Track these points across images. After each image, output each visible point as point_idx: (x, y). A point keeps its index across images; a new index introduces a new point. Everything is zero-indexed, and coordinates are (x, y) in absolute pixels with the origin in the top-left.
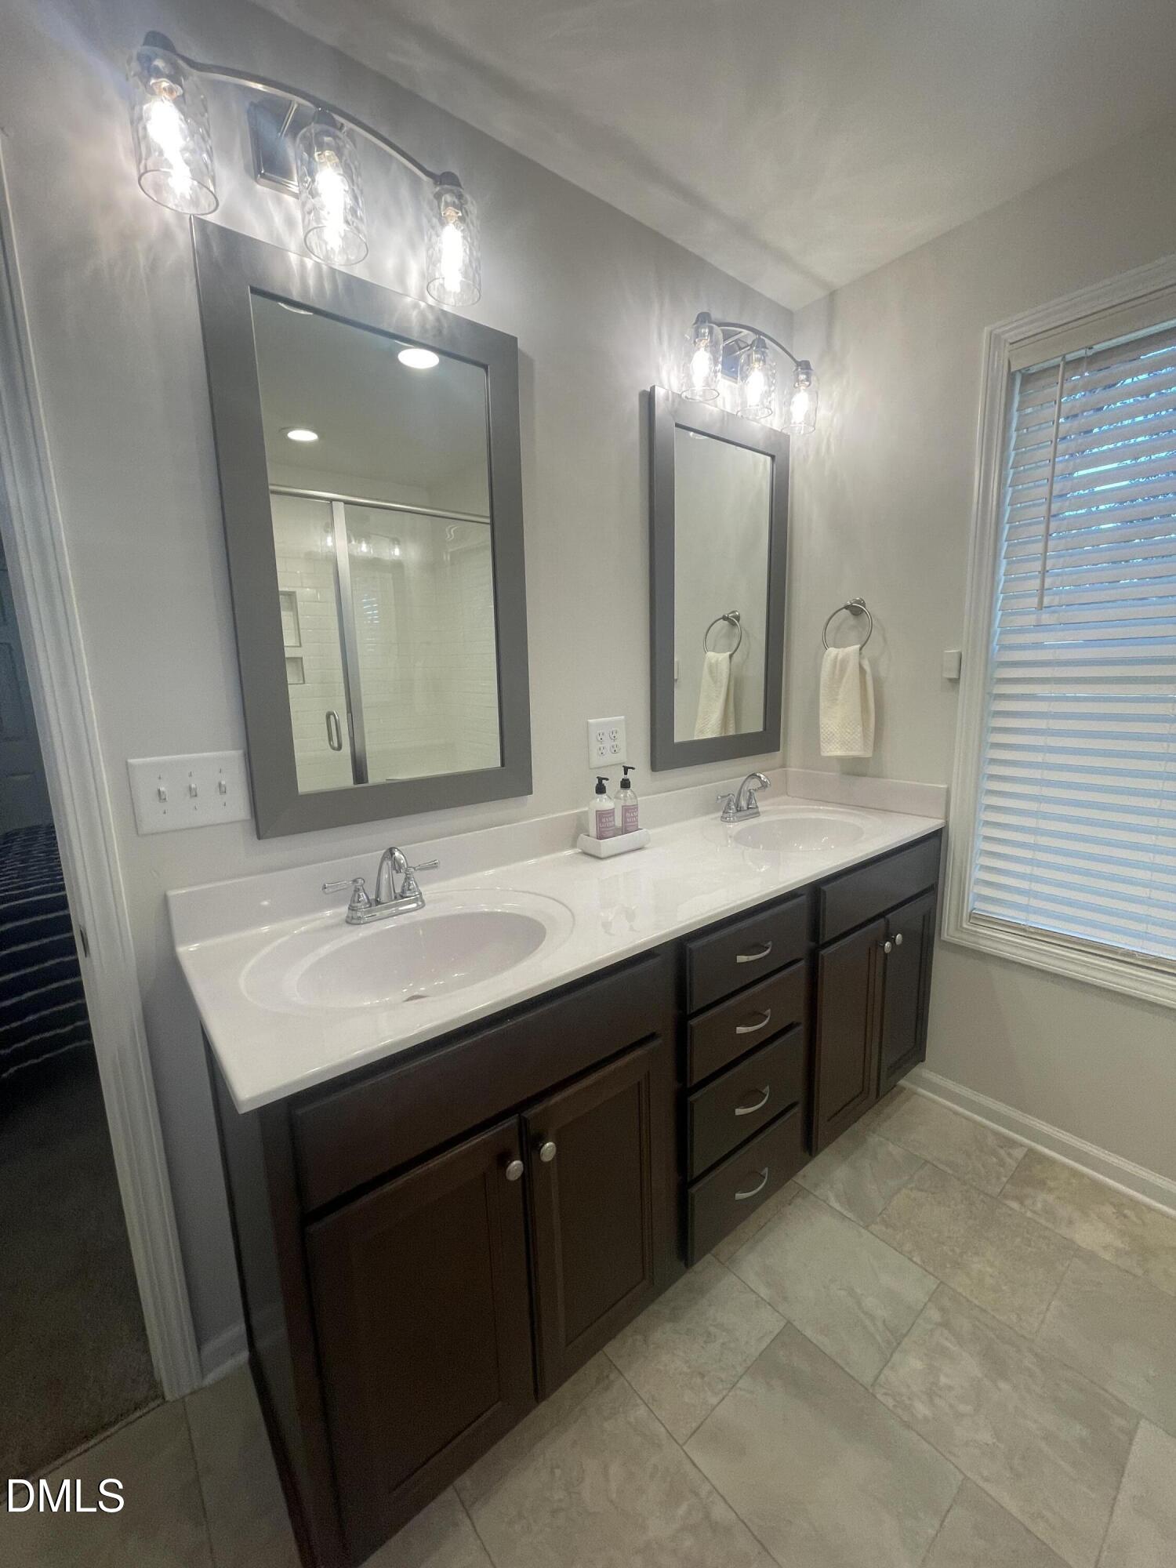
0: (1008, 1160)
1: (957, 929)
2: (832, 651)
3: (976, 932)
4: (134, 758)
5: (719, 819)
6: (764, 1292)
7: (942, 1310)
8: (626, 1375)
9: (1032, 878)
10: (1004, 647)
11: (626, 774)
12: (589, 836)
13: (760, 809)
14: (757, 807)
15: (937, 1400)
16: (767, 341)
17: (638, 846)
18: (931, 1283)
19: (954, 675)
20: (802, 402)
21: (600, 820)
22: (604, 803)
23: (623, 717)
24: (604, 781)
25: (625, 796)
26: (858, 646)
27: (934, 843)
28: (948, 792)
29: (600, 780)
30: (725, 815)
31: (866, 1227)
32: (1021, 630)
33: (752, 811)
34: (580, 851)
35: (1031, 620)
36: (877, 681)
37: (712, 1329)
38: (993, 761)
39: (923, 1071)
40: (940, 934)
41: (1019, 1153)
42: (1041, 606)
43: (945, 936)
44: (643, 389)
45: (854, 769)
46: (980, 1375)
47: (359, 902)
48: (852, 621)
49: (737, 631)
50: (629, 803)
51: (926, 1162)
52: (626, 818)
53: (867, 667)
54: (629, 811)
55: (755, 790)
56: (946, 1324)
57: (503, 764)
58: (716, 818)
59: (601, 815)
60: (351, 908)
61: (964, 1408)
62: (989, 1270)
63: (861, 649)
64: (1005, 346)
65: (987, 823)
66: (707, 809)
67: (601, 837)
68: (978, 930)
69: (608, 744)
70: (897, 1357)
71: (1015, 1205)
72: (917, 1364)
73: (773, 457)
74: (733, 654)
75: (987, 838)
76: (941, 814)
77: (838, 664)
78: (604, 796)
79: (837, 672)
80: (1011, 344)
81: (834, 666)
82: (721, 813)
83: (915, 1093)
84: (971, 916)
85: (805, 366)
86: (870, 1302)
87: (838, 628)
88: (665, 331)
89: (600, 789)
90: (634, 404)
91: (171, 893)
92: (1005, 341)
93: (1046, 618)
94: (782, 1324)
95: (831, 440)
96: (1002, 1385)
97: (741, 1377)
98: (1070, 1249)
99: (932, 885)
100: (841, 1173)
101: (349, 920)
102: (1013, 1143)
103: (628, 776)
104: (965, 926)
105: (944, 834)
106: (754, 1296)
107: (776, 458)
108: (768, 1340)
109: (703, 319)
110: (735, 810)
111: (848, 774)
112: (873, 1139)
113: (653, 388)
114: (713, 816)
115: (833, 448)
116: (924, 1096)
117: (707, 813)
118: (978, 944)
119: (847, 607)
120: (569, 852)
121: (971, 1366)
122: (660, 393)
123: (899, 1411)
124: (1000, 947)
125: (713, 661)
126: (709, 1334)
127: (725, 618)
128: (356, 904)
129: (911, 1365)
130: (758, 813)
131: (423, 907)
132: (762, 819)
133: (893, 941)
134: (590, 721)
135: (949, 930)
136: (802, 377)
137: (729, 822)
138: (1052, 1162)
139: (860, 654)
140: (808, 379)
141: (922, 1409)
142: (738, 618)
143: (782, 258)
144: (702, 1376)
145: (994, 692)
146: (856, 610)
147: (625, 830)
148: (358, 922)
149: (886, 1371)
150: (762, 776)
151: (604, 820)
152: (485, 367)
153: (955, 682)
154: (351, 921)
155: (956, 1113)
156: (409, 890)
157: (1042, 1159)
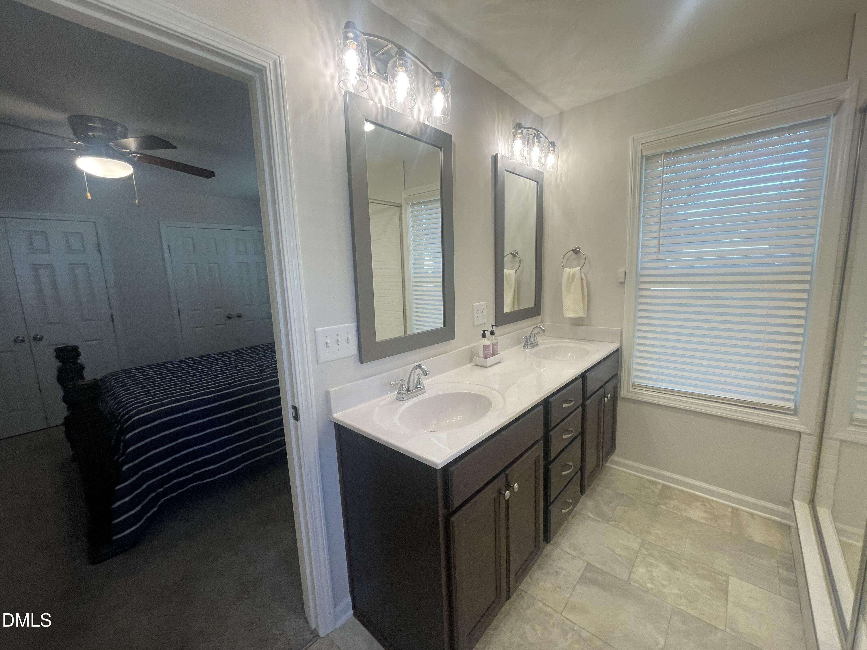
0: (656, 490)
1: (627, 392)
2: (567, 270)
3: (636, 392)
4: (318, 328)
5: (522, 347)
6: (574, 553)
7: (646, 549)
8: (528, 592)
9: (659, 367)
10: (642, 269)
11: (492, 328)
12: (478, 357)
13: (539, 342)
14: (537, 342)
15: (654, 582)
16: (541, 134)
17: (498, 361)
18: (639, 540)
19: (623, 281)
20: (551, 159)
21: (485, 349)
22: (486, 342)
23: (485, 302)
24: (485, 332)
25: (493, 338)
26: (579, 268)
27: (617, 354)
28: (621, 332)
29: (484, 331)
30: (525, 346)
31: (608, 523)
32: (650, 262)
33: (535, 344)
34: (474, 364)
35: (654, 257)
36: (588, 283)
37: (558, 570)
38: (640, 317)
39: (615, 457)
40: (620, 395)
41: (659, 487)
42: (659, 252)
43: (622, 395)
44: (492, 155)
45: (577, 322)
46: (668, 571)
47: (403, 390)
48: (574, 256)
49: (517, 259)
50: (495, 341)
51: (624, 495)
52: (494, 348)
53: (584, 277)
54: (495, 345)
55: (536, 333)
56: (650, 554)
57: (444, 326)
58: (520, 347)
59: (486, 348)
60: (399, 393)
61: (665, 583)
62: (659, 532)
63: (581, 269)
64: (639, 145)
65: (639, 344)
66: (517, 342)
67: (485, 357)
68: (638, 391)
69: (480, 315)
70: (635, 569)
71: (663, 507)
72: (644, 570)
73: (537, 182)
74: (517, 270)
75: (639, 351)
76: (619, 341)
77: (571, 276)
78: (486, 339)
79: (570, 279)
80: (642, 144)
81: (569, 277)
82: (523, 345)
83: (611, 468)
84: (633, 385)
85: (553, 144)
86: (618, 551)
87: (567, 260)
88: (500, 128)
89: (484, 336)
90: (489, 162)
91: (331, 390)
92: (640, 142)
93: (661, 256)
94: (586, 564)
95: (563, 175)
96: (676, 572)
97: (576, 585)
98: (689, 520)
99: (616, 374)
100: (590, 504)
101: (398, 398)
102: (655, 483)
103: (494, 329)
104: (631, 390)
105: (620, 351)
106: (570, 555)
107: (539, 182)
108: (582, 571)
109: (519, 126)
110: (529, 344)
111: (574, 325)
112: (599, 489)
113: (497, 155)
114: (520, 346)
115: (563, 179)
116: (616, 469)
117: (516, 345)
118: (637, 397)
119: (573, 250)
120: (469, 365)
121: (664, 567)
122: (499, 156)
123: (641, 588)
124: (647, 397)
125: (507, 274)
126: (557, 572)
127: (511, 254)
128: (401, 392)
129: (641, 571)
130: (538, 344)
131: (425, 392)
132: (540, 347)
133: (608, 397)
134: (474, 304)
135: (624, 393)
136: (551, 149)
137: (527, 348)
138: (674, 488)
139: (581, 271)
140: (554, 150)
141: (650, 586)
142: (517, 253)
143: (546, 99)
144: (560, 588)
145: (640, 287)
146: (576, 251)
147: (494, 354)
148: (402, 399)
149: (632, 575)
150: (541, 327)
151: (487, 349)
152: (441, 149)
153: (623, 283)
154: (399, 399)
155: (630, 474)
156: (419, 384)
157: (669, 488)
